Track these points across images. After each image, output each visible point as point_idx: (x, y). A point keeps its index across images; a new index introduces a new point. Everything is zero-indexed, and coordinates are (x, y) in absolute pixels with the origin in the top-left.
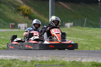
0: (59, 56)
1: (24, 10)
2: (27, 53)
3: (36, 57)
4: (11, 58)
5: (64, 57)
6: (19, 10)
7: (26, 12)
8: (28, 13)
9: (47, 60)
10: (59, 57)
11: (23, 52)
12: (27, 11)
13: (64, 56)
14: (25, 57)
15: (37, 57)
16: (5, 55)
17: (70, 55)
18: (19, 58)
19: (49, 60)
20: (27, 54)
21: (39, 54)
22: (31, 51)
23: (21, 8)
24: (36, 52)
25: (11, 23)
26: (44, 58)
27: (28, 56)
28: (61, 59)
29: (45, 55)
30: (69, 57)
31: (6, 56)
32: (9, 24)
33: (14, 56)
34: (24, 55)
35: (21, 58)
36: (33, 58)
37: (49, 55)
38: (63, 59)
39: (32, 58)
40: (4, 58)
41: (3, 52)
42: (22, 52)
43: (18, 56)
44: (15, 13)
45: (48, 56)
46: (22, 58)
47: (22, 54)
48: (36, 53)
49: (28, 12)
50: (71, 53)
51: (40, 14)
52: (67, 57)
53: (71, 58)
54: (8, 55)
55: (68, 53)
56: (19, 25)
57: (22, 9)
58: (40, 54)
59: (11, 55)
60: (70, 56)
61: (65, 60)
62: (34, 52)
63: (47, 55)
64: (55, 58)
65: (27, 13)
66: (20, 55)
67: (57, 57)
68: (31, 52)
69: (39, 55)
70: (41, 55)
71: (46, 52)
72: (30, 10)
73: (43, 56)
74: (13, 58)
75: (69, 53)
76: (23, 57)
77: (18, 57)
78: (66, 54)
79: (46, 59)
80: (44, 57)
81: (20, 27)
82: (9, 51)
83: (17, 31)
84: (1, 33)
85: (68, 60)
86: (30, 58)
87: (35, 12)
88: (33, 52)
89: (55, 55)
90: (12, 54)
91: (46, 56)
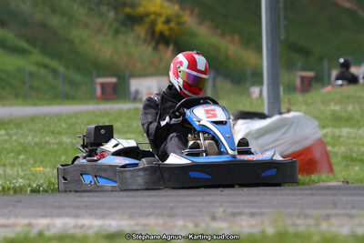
0: (308, 211)
1: (152, 17)
2: (171, 205)
3: (207, 219)
4: (100, 226)
5: (327, 217)
6: (133, 20)
7: (160, 27)
8: (170, 29)
9: (256, 230)
10: (306, 216)
11: (154, 199)
12: (168, 21)
13: (328, 211)
14: (161, 221)
15: (214, 218)
16: (76, 216)
17: (353, 207)
18: (137, 225)
19: (263, 232)
20: (172, 209)
21: (221, 206)
22: (188, 196)
23: (141, 10)
24: (208, 198)
25: (99, 76)
26: (244, 224)
27: (176, 215)
28: (317, 225)
29: (246, 210)
30: (351, 217)
31: (81, 221)
32: (93, 82)
33: (114, 219)
34: (158, 211)
35: (144, 225)
36: (197, 225)
37: (264, 210)
38: (324, 226)
39: (190, 225)
40: (75, 227)
41: (66, 204)
42: (149, 200)
43: (131, 216)
44: (117, 32)
45: (262, 214)
46: (148, 225)
47: (150, 211)
48: (210, 202)
49: (173, 25)
50: (357, 198)
51: (223, 35)
52: (343, 215)
53: (356, 221)
54: (91, 215)
55: (344, 198)
56: (135, 84)
57: (148, 15)
58: (225, 204)
59: (103, 217)
60: (354, 212)
61: (334, 230)
62: (199, 199)
63: (254, 210)
64: (289, 222)
65: (167, 33)
66: (140, 215)
67: (298, 217)
68: (187, 199)
69: (221, 210)
70: (230, 210)
71: (250, 198)
72: (178, 16)
73: (241, 214)
74: (110, 226)
75: (350, 198)
76: (152, 221)
77: (133, 222)
78: (335, 205)
79: (252, 226)
80: (244, 217)
81: (137, 92)
82: (92, 199)
83: (128, 111)
84: (59, 120)
85: (345, 231)
86: (185, 226)
87: (201, 23)
88: (194, 198)
89: (290, 210)
90: (105, 211)
91: (252, 215)
